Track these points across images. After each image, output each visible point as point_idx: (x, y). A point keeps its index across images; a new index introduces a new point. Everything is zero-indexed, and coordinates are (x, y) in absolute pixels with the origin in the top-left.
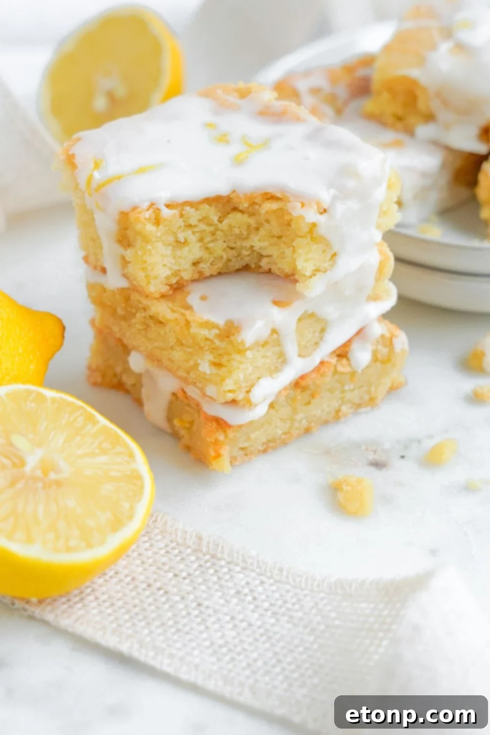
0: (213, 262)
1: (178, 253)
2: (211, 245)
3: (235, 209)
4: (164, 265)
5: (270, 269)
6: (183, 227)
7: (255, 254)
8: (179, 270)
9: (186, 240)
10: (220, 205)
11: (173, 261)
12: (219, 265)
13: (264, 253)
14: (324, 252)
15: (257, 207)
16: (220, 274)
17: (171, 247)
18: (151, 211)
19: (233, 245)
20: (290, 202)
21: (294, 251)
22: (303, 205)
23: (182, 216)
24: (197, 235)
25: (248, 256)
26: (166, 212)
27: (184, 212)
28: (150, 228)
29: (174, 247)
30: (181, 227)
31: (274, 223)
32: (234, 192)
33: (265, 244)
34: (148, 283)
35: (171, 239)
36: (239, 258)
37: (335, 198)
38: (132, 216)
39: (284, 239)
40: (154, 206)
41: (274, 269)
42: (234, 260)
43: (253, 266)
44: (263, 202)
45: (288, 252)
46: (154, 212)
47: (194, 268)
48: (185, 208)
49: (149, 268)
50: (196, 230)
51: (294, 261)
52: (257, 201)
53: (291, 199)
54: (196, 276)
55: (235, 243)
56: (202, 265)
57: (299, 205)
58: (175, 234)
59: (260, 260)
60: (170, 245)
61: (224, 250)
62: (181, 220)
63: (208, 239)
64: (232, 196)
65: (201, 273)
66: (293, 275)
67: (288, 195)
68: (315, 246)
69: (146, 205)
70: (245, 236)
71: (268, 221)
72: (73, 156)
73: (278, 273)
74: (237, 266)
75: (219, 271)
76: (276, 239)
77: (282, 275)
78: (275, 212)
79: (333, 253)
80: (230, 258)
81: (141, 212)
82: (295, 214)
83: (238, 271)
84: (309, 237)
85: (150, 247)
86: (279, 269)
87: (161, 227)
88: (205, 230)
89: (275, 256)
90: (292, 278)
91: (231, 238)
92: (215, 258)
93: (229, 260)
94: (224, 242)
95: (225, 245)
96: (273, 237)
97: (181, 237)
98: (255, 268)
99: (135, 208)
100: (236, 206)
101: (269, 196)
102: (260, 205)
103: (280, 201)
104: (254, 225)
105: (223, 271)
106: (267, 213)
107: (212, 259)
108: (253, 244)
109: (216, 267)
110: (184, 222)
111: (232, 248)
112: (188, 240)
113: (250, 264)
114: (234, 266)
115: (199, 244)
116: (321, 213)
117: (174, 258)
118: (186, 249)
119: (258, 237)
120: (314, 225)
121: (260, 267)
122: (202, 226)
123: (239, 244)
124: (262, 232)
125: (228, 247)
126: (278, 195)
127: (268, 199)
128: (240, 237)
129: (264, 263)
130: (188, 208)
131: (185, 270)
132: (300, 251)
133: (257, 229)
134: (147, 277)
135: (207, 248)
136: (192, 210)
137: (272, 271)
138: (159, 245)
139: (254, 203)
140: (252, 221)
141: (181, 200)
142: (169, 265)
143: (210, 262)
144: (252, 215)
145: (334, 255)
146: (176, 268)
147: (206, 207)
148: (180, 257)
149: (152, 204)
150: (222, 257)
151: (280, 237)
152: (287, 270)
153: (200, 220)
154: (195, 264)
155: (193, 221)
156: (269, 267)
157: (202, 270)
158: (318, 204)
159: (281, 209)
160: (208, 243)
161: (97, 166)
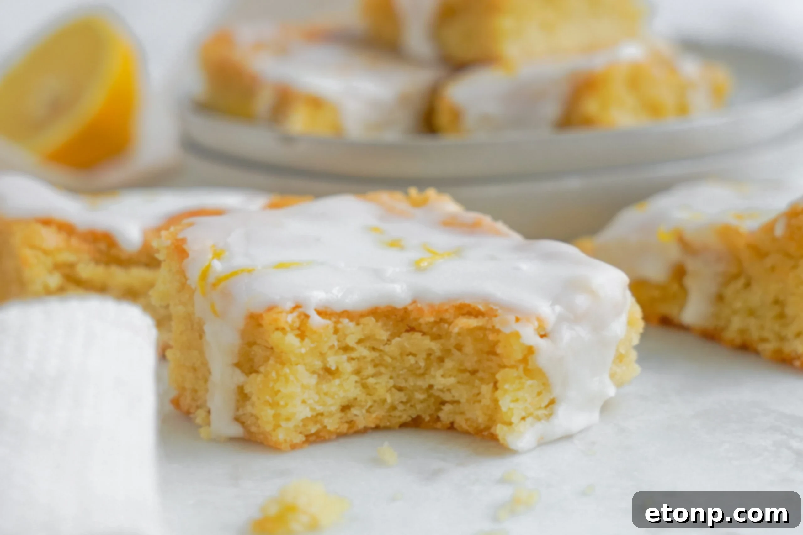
0: (371, 407)
1: (325, 387)
2: (371, 381)
3: (411, 329)
4: (304, 402)
5: (452, 424)
6: (336, 347)
7: (433, 400)
8: (322, 414)
9: (337, 369)
10: (391, 323)
11: (316, 398)
12: (379, 413)
13: (447, 397)
14: (539, 394)
15: (446, 326)
16: (377, 428)
17: (316, 376)
18: (295, 314)
19: (403, 384)
20: (496, 316)
21: (496, 388)
22: (517, 320)
23: (336, 331)
24: (354, 364)
25: (422, 402)
26: (316, 320)
27: (339, 326)
28: (291, 340)
29: (319, 375)
30: (332, 347)
31: (469, 348)
32: (414, 302)
33: (450, 381)
34: (277, 426)
35: (318, 364)
36: (409, 405)
37: (561, 319)
38: (267, 319)
39: (480, 374)
40: (300, 310)
41: (460, 422)
42: (401, 407)
43: (427, 419)
44: (456, 317)
45: (486, 389)
46: (299, 317)
47: (343, 415)
48: (341, 320)
49: (282, 403)
50: (354, 355)
51: (496, 401)
52: (447, 316)
53: (500, 312)
54: (344, 428)
55: (406, 380)
56: (354, 411)
57: (512, 318)
58: (322, 355)
59: (439, 409)
60: (314, 372)
61: (389, 390)
62: (335, 337)
63: (370, 370)
64: (410, 308)
65: (351, 423)
66: (488, 428)
67: (495, 308)
68: (529, 382)
69: (289, 305)
70: (421, 371)
71: (459, 348)
72: (184, 240)
73: (465, 426)
74: (405, 418)
75: (378, 422)
76: (468, 374)
77: (471, 430)
78: (471, 331)
79: (552, 397)
80: (396, 403)
81: (281, 312)
82: (506, 330)
83: (404, 425)
84: (521, 367)
85: (287, 370)
86: (467, 420)
87: (307, 340)
88: (365, 357)
89: (463, 400)
90: (486, 433)
91: (401, 372)
92: (375, 401)
93: (393, 408)
94: (391, 378)
95: (391, 383)
96: (464, 371)
97: (332, 362)
98: (429, 422)
99: (270, 309)
100: (414, 324)
101: (465, 311)
102: (450, 324)
103: (480, 317)
104: (438, 353)
105: (382, 425)
106: (459, 334)
107: (370, 403)
108: (432, 382)
109: (374, 415)
110: (339, 341)
111: (400, 389)
112: (340, 369)
113: (423, 416)
114: (400, 417)
115: (355, 378)
116: (542, 336)
117: (318, 393)
118: (337, 382)
119: (441, 372)
120: (530, 350)
121: (438, 419)
122: (362, 351)
123: (412, 382)
124: (449, 364)
125: (395, 387)
126: (481, 308)
127: (463, 315)
128: (414, 372)
129: (446, 414)
130: (346, 321)
131: (331, 415)
132: (507, 386)
133: (441, 360)
134: (276, 416)
135: (365, 386)
136: (352, 325)
137: (456, 426)
138: (301, 369)
139: (442, 320)
140: (435, 346)
141: (338, 308)
142: (311, 402)
143: (367, 407)
144: (436, 337)
145: (552, 402)
146: (319, 409)
147: (371, 320)
148: (326, 394)
149: (297, 307)
150: (384, 401)
151: (474, 372)
152: (481, 419)
153: (360, 342)
154: (345, 408)
155: (351, 341)
156: (451, 420)
157: (355, 418)
158: (539, 319)
159: (481, 328)
160: (368, 377)
161: (218, 255)
